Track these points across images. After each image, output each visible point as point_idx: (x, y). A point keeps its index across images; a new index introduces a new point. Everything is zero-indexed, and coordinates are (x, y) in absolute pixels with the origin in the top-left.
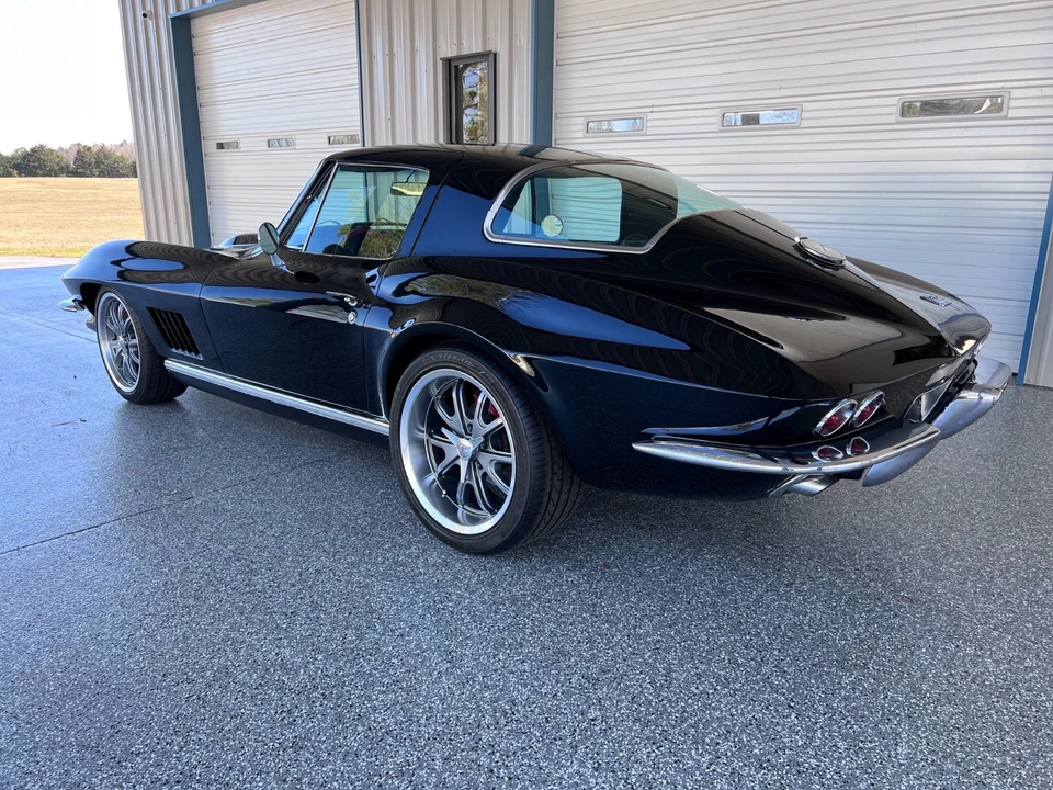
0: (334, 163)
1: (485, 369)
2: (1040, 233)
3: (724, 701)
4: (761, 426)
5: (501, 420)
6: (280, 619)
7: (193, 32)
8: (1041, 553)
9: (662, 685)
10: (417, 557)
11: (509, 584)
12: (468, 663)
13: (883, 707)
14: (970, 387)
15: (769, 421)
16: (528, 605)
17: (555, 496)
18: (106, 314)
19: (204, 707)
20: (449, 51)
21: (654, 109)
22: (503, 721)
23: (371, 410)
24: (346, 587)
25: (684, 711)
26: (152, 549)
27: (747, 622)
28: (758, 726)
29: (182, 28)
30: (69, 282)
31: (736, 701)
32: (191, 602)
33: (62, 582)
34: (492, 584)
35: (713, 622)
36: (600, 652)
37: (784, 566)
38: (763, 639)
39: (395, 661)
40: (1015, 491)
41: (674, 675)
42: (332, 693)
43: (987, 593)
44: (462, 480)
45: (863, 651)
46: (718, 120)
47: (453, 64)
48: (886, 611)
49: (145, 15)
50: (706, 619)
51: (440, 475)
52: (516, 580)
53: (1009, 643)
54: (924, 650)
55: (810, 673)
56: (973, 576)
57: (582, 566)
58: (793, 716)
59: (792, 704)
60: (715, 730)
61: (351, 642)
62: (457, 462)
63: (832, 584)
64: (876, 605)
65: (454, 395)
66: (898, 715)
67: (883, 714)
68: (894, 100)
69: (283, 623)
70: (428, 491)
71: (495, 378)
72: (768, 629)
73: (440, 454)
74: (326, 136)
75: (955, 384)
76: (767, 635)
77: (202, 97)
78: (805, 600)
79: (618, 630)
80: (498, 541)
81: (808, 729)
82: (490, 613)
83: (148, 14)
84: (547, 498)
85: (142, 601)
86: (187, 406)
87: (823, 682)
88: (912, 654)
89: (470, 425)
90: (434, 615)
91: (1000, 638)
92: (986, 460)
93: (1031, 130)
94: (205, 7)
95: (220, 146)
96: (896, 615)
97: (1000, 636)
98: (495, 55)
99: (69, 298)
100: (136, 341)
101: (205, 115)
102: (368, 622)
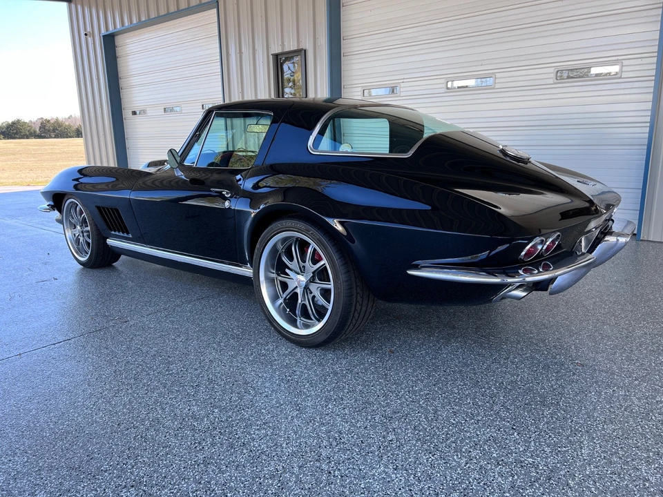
0: (213, 111)
1: (313, 230)
2: (646, 147)
3: (472, 427)
4: (485, 257)
5: (324, 262)
6: (189, 389)
7: (116, 44)
9: (432, 419)
10: (273, 351)
11: (332, 364)
12: (310, 411)
13: (571, 426)
14: (611, 233)
15: (490, 253)
16: (344, 376)
17: (358, 308)
18: (69, 212)
19: (146, 442)
20: (278, 50)
21: (405, 80)
22: (335, 443)
23: (241, 262)
24: (230, 370)
25: (448, 434)
26: (106, 351)
27: (482, 381)
28: (494, 441)
29: (110, 42)
30: (45, 194)
31: (479, 427)
32: (132, 381)
33: (50, 372)
34: (321, 365)
35: (461, 382)
36: (392, 401)
37: (502, 348)
38: (493, 391)
39: (264, 411)
41: (439, 413)
42: (225, 431)
43: (629, 359)
44: (299, 301)
45: (556, 395)
46: (444, 86)
47: (279, 57)
48: (567, 372)
49: (86, 34)
50: (456, 380)
51: (285, 299)
52: (335, 362)
54: (593, 393)
55: (524, 409)
56: (620, 350)
57: (376, 352)
58: (516, 434)
59: (514, 427)
60: (467, 444)
61: (235, 401)
62: (296, 291)
63: (533, 357)
64: (561, 369)
65: (293, 249)
66: (581, 431)
67: (571, 431)
68: (552, 70)
70: (278, 310)
71: (318, 235)
72: (495, 385)
73: (285, 286)
74: (201, 104)
75: (601, 232)
76: (495, 388)
77: (123, 83)
78: (517, 367)
79: (402, 388)
80: (324, 337)
81: (525, 441)
82: (321, 381)
83: (88, 34)
84: (353, 309)
85: (101, 382)
86: (120, 268)
87: (533, 414)
88: (586, 396)
89: (304, 267)
90: (286, 384)
91: (639, 385)
93: (636, 85)
94: (123, 28)
95: (134, 113)
96: (574, 374)
98: (305, 51)
99: (45, 204)
100: (89, 228)
101: (125, 94)
102: (245, 389)
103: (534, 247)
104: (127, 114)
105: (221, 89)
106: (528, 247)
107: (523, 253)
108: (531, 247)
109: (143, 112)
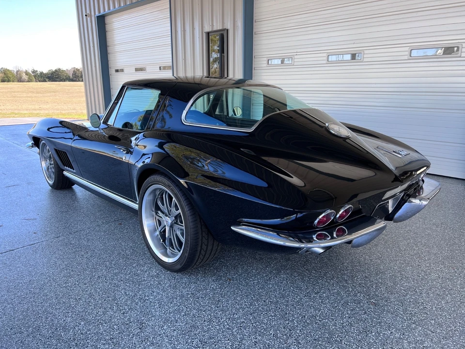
0: (125, 86)
1: (172, 187)
5: (180, 211)
7: (106, 22)
8: (450, 280)
10: (146, 272)
11: (183, 288)
12: (149, 330)
16: (188, 300)
18: (43, 149)
20: (207, 29)
21: (297, 54)
23: (134, 199)
24: (108, 286)
27: (289, 313)
29: (101, 20)
32: (37, 291)
34: (175, 287)
35: (273, 313)
36: (212, 327)
37: (318, 283)
38: (294, 324)
39: (116, 327)
40: (447, 245)
41: (244, 342)
42: (80, 343)
43: (416, 302)
44: (167, 236)
45: (342, 333)
46: (325, 58)
47: (210, 34)
48: (360, 310)
49: (86, 15)
50: (270, 311)
51: (160, 232)
52: (187, 285)
53: (419, 332)
54: (373, 334)
55: (311, 344)
56: (412, 291)
57: (221, 279)
61: (99, 316)
62: (165, 228)
63: (338, 294)
64: (357, 307)
65: (164, 196)
68: (407, 49)
69: (73, 303)
71: (176, 191)
72: (298, 318)
74: (159, 66)
75: (406, 195)
76: (297, 322)
77: (110, 50)
78: (322, 302)
79: (225, 315)
80: (178, 267)
82: (168, 303)
83: (88, 15)
84: (200, 248)
88: (367, 335)
89: (170, 210)
90: (142, 303)
92: (437, 227)
94: (110, 11)
95: (117, 71)
96: (365, 313)
97: (415, 327)
98: (227, 30)
99: (31, 142)
100: (53, 162)
101: (111, 58)
102: (111, 305)
103: (327, 216)
104: (112, 71)
105: (171, 56)
106: (320, 217)
107: (316, 222)
108: (324, 217)
109: (122, 70)
